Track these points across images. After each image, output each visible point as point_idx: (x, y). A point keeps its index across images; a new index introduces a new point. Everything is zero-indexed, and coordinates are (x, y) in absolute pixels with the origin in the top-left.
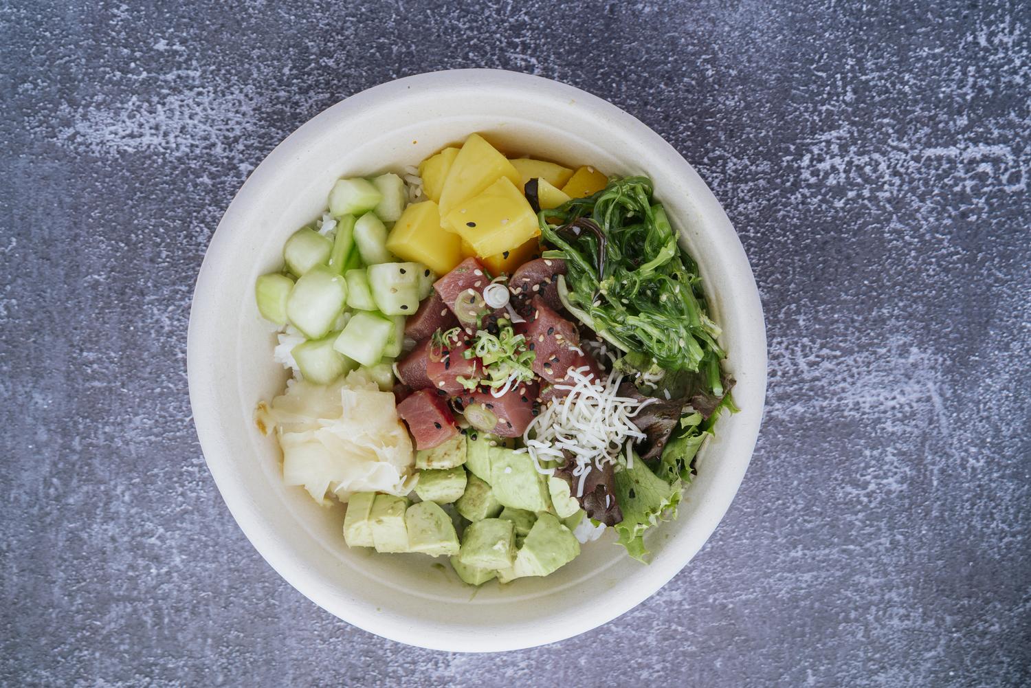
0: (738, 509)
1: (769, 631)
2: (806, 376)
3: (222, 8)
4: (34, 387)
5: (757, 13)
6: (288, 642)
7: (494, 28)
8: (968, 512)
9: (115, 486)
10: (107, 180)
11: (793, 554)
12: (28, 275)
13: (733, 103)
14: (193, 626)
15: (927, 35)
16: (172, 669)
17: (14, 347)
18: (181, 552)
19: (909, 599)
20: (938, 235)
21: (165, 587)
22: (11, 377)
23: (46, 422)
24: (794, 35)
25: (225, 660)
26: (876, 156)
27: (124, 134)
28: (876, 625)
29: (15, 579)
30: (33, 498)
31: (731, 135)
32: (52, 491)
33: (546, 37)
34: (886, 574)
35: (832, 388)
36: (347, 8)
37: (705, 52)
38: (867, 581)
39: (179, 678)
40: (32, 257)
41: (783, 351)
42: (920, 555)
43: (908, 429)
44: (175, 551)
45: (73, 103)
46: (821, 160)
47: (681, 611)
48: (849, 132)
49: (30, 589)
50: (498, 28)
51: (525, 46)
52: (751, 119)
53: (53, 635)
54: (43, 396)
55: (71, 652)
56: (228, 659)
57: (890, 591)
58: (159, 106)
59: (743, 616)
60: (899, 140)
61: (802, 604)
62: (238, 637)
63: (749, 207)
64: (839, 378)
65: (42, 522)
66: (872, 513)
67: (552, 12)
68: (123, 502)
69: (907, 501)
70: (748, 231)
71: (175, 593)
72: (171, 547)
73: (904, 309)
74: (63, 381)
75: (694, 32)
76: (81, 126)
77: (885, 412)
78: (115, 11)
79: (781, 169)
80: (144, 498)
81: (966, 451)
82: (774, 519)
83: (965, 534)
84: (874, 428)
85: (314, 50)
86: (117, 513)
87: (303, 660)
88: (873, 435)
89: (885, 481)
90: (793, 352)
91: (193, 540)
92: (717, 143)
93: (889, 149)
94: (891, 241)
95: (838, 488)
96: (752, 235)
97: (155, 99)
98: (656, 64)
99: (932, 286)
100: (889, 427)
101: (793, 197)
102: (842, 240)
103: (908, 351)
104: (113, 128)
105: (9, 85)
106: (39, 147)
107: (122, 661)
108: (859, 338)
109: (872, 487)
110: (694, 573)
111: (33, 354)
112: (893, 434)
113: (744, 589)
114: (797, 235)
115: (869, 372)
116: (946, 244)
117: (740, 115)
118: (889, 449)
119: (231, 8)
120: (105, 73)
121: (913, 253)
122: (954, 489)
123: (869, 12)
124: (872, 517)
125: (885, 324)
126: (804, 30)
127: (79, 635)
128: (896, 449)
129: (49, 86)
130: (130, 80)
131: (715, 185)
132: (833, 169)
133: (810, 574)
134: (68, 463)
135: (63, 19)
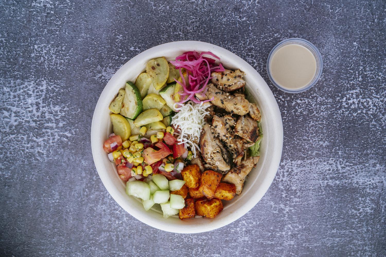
0: (315, 215)
2: (341, 171)
4: (82, 158)
5: (331, 50)
6: (160, 249)
7: (242, 49)
11: (333, 231)
12: (83, 121)
14: (129, 242)
16: (121, 255)
17: (77, 145)
18: (126, 217)
19: (372, 250)
21: (120, 228)
22: (75, 155)
23: (85, 170)
24: (343, 57)
25: (139, 254)
26: (368, 99)
29: (71, 222)
30: (79, 195)
31: (319, 89)
32: (85, 193)
33: (259, 53)
34: (364, 240)
35: (349, 176)
40: (85, 115)
41: (333, 162)
42: (377, 235)
43: (375, 192)
45: (102, 66)
46: (349, 99)
47: (293, 248)
48: (360, 91)
50: (244, 49)
51: (252, 56)
52: (327, 84)
54: (85, 161)
56: (140, 253)
57: (366, 246)
59: (314, 251)
60: (376, 94)
61: (335, 248)
62: (143, 246)
63: (324, 114)
64: (352, 173)
65: (81, 203)
66: (361, 219)
67: (262, 45)
68: (108, 198)
69: (373, 216)
70: (324, 122)
71: (124, 230)
72: (123, 215)
73: (375, 151)
76: (104, 74)
77: (367, 185)
78: (118, 37)
79: (336, 102)
82: (327, 219)
84: (363, 191)
86: (106, 202)
87: (165, 256)
88: (362, 193)
89: (366, 209)
90: (336, 163)
93: (373, 97)
94: (372, 128)
95: (349, 210)
100: (368, 190)
101: (339, 111)
102: (355, 126)
103: (376, 165)
105: (82, 59)
106: (90, 80)
108: (359, 160)
109: (361, 210)
110: (298, 235)
111: (82, 148)
112: (369, 193)
113: (316, 242)
114: (340, 124)
115: (362, 172)
117: (323, 83)
118: (368, 198)
119: (156, 38)
120: (113, 56)
121: (379, 133)
123: (368, 52)
124: (361, 221)
125: (368, 156)
126: (346, 56)
128: (370, 198)
129: (94, 60)
130: (121, 59)
131: (313, 105)
132: (354, 103)
133: (338, 239)
134: (91, 184)
135: (101, 38)
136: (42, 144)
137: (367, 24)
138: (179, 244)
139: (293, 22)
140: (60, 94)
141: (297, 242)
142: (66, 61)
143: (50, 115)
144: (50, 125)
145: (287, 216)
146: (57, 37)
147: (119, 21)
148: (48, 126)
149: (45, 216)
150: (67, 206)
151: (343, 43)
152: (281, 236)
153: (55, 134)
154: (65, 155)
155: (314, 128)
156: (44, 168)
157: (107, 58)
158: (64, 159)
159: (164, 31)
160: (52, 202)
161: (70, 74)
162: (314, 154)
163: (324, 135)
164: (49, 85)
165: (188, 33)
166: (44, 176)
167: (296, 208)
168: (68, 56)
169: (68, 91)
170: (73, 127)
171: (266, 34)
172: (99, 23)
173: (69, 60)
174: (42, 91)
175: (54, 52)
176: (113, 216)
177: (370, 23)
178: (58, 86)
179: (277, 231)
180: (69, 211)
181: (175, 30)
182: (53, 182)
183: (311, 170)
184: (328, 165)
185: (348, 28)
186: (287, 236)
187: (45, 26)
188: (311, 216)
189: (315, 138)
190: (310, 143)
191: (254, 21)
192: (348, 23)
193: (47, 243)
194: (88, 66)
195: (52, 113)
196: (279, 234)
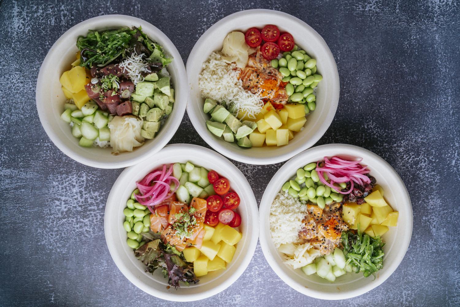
49: (123, 285)
55: (135, 301)
127: (137, 297)
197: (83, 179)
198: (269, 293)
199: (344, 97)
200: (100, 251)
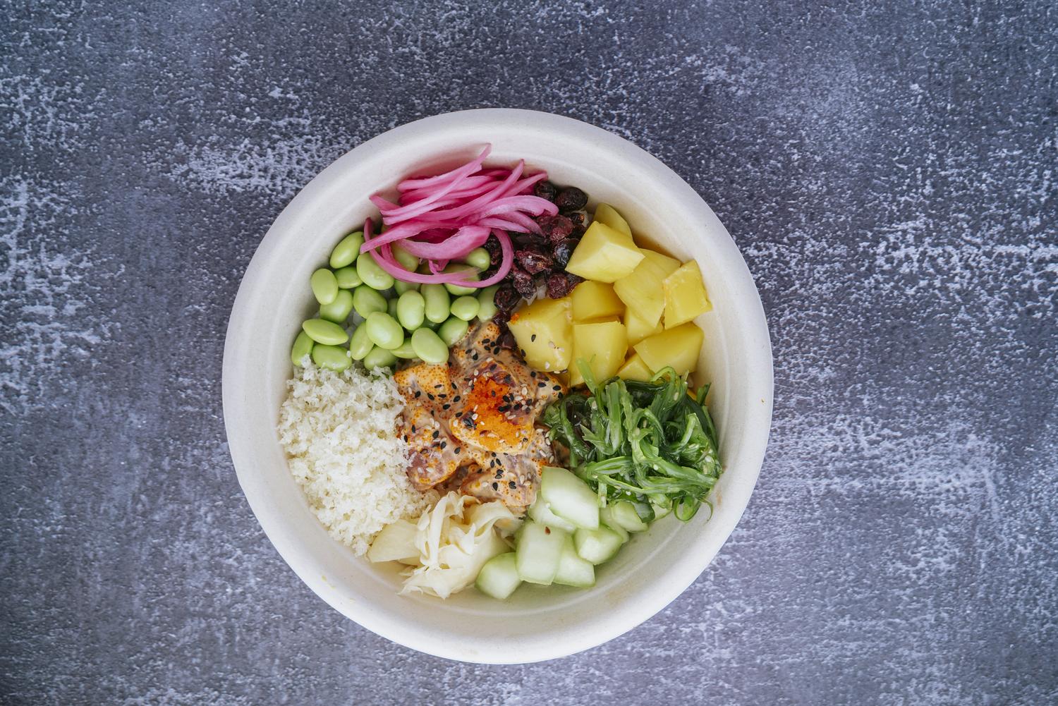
0: (790, 575)
1: (812, 695)
2: (866, 453)
3: (336, 61)
4: (130, 407)
5: (845, 104)
6: (351, 668)
7: (592, 99)
8: (1012, 596)
9: (199, 507)
10: (215, 216)
11: (840, 622)
12: (134, 301)
13: (815, 188)
14: (262, 646)
15: (1007, 137)
16: (240, 685)
17: (115, 367)
18: (256, 575)
19: (949, 675)
20: (1003, 329)
21: (240, 607)
22: (110, 396)
23: (139, 441)
24: (879, 127)
25: (290, 681)
26: (950, 248)
27: (234, 174)
28: (915, 697)
29: (99, 587)
30: (121, 512)
31: (811, 218)
32: (139, 506)
33: (642, 111)
34: (929, 649)
35: (890, 467)
36: (454, 71)
37: (793, 137)
38: (910, 655)
39: (246, 694)
40: (138, 284)
41: (845, 428)
42: (963, 633)
43: (961, 512)
44: (250, 573)
45: (188, 142)
46: (896, 248)
47: (729, 669)
48: (925, 224)
49: (111, 598)
50: (597, 99)
51: (621, 119)
52: (832, 204)
53: (130, 643)
54: (138, 416)
55: (146, 661)
56: (293, 680)
57: (932, 665)
58: (269, 150)
59: (787, 678)
60: (973, 235)
61: (846, 671)
62: (304, 660)
63: (824, 288)
64: (898, 458)
65: (128, 536)
67: (649, 88)
68: (205, 523)
69: (954, 580)
70: (821, 311)
71: (248, 613)
72: (247, 569)
73: (965, 397)
74: (158, 403)
75: (784, 117)
76: (194, 164)
77: (939, 494)
78: (236, 58)
79: (857, 253)
80: (225, 520)
81: (1015, 537)
82: (824, 588)
83: (1008, 617)
84: (928, 509)
85: (420, 108)
86: (199, 532)
87: (364, 686)
88: (927, 515)
89: (934, 560)
90: (855, 430)
91: (268, 564)
92: (797, 224)
93: (963, 243)
94: (957, 331)
95: (889, 563)
96: (824, 315)
97: (266, 143)
98: (745, 145)
99: (994, 377)
100: (942, 508)
101: (866, 282)
102: (911, 326)
103: (966, 438)
104: (224, 168)
105: (131, 121)
106: (154, 181)
107: (193, 673)
108: (920, 422)
109: (921, 564)
110: (744, 634)
111: (132, 376)
112: (946, 515)
113: (792, 653)
114: (867, 318)
115: (927, 455)
116: (1010, 338)
117: (822, 198)
118: (941, 530)
119: (345, 62)
120: (221, 115)
121: (978, 344)
122: (1001, 573)
123: (953, 112)
124: (920, 593)
125: (946, 409)
126: (889, 123)
127: (154, 645)
128: (947, 530)
129: (168, 124)
130: (244, 123)
131: (793, 264)
132: (908, 257)
133: (856, 643)
134: (157, 481)
135: (186, 62)
136: (16, 363)
137: (949, 30)
138: (404, 655)
139: (740, 23)
140: (68, 221)
141: (740, 653)
142: (86, 126)
143: (40, 280)
144: (39, 309)
145: (712, 578)
146: (60, 54)
147: (239, 11)
148: (32, 313)
149: (22, 570)
150: (86, 541)
151: (882, 86)
152: (696, 636)
153: (53, 336)
154: (82, 397)
155: (794, 330)
156: (20, 435)
157: (203, 120)
158: (78, 409)
159: (370, 43)
160: (44, 531)
161: (96, 164)
162: (793, 402)
163: (821, 349)
164: (36, 194)
165: (437, 50)
166: (21, 455)
167: (738, 556)
168: (90, 111)
169: (92, 212)
170: (104, 318)
171: (662, 57)
172: (181, 19)
173: (94, 125)
174: (15, 211)
175: (50, 100)
176: (217, 571)
177: (959, 27)
178: (62, 199)
179: (684, 621)
180: (91, 556)
181: (400, 40)
182: (47, 475)
183: (782, 448)
184: (830, 436)
185: (897, 42)
186: (712, 636)
187: (24, 24)
188: (781, 579)
189: (797, 359)
190: (781, 371)
191: (628, 19)
192: (897, 27)
193: (29, 648)
194: (148, 141)
195: (44, 276)
196: (688, 630)
197: (17, 203)
198: (624, 693)
199: (996, 26)
200: (46, 467)
